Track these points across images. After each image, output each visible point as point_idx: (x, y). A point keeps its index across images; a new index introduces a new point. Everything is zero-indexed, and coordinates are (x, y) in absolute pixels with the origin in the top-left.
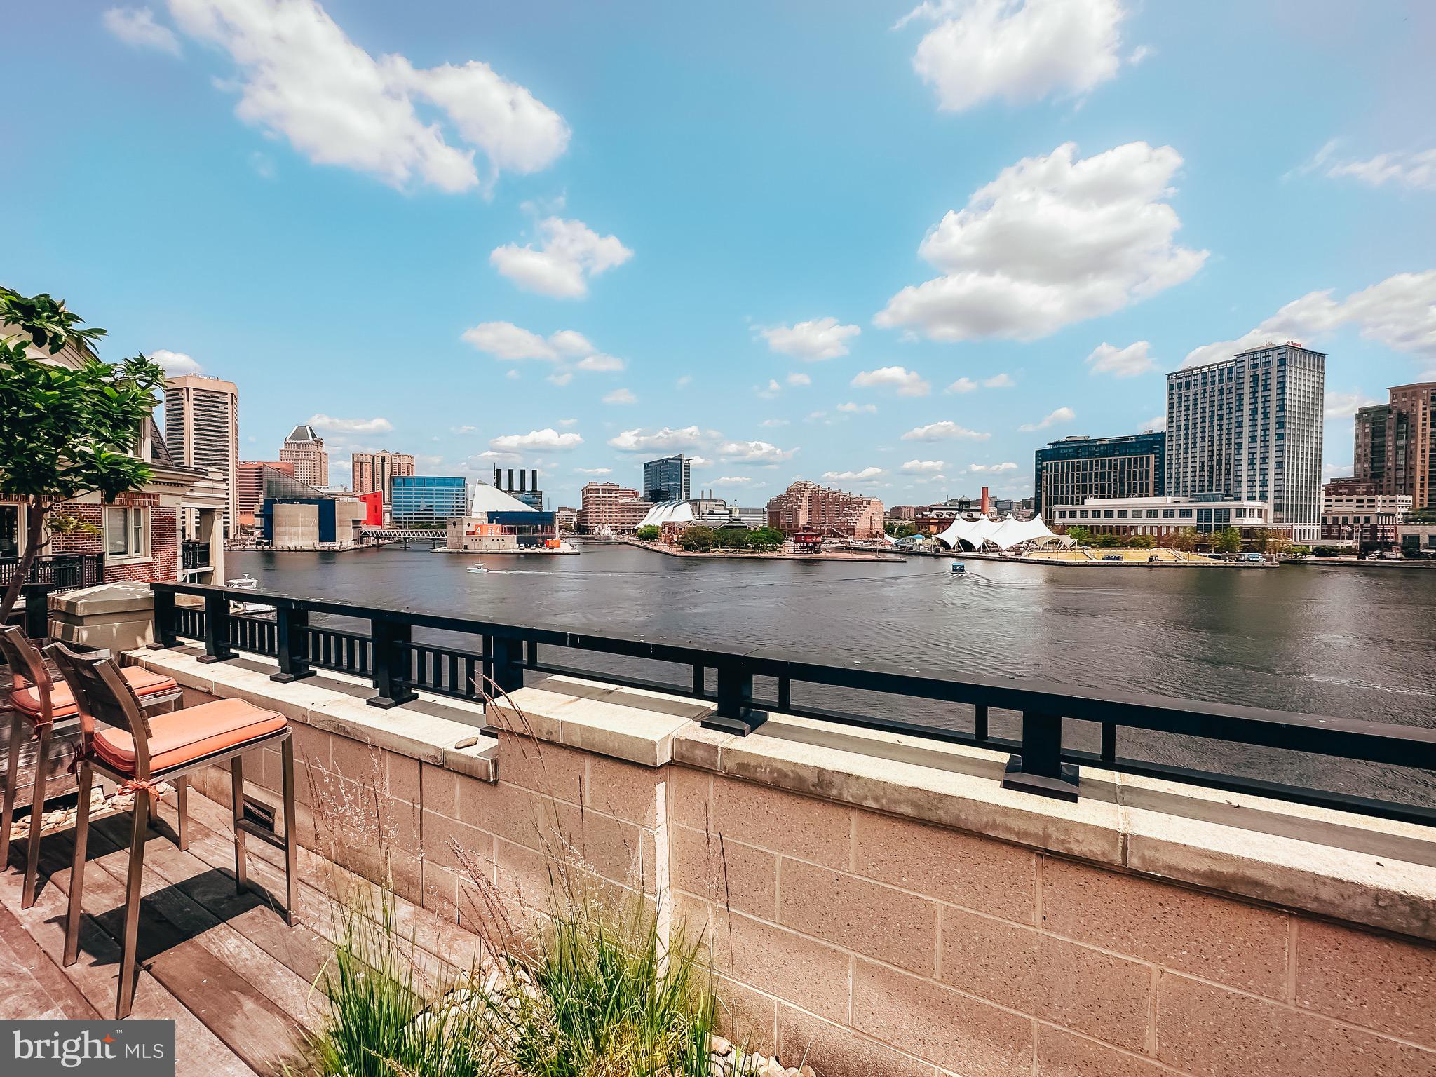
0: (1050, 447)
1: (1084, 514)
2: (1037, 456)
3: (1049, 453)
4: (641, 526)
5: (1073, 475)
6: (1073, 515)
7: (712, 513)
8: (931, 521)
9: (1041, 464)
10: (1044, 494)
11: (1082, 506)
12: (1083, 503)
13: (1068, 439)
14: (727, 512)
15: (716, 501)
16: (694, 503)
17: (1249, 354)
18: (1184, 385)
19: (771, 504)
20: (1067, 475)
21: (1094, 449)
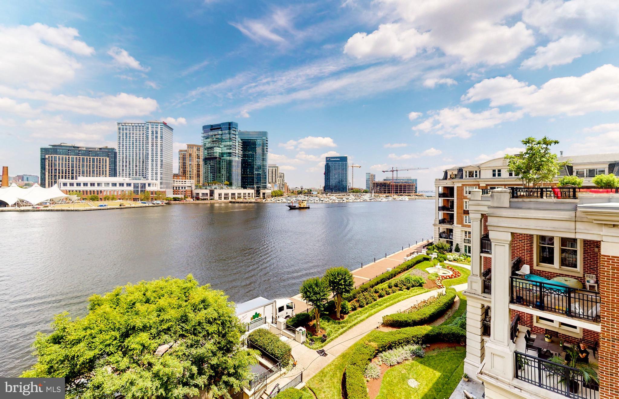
0: (50, 147)
1: (79, 184)
2: (41, 151)
3: (50, 150)
5: (66, 164)
6: (72, 185)
9: (45, 156)
10: (47, 173)
11: (76, 180)
12: (76, 179)
13: (62, 144)
17: (151, 123)
18: (125, 129)
20: (62, 164)
21: (78, 151)
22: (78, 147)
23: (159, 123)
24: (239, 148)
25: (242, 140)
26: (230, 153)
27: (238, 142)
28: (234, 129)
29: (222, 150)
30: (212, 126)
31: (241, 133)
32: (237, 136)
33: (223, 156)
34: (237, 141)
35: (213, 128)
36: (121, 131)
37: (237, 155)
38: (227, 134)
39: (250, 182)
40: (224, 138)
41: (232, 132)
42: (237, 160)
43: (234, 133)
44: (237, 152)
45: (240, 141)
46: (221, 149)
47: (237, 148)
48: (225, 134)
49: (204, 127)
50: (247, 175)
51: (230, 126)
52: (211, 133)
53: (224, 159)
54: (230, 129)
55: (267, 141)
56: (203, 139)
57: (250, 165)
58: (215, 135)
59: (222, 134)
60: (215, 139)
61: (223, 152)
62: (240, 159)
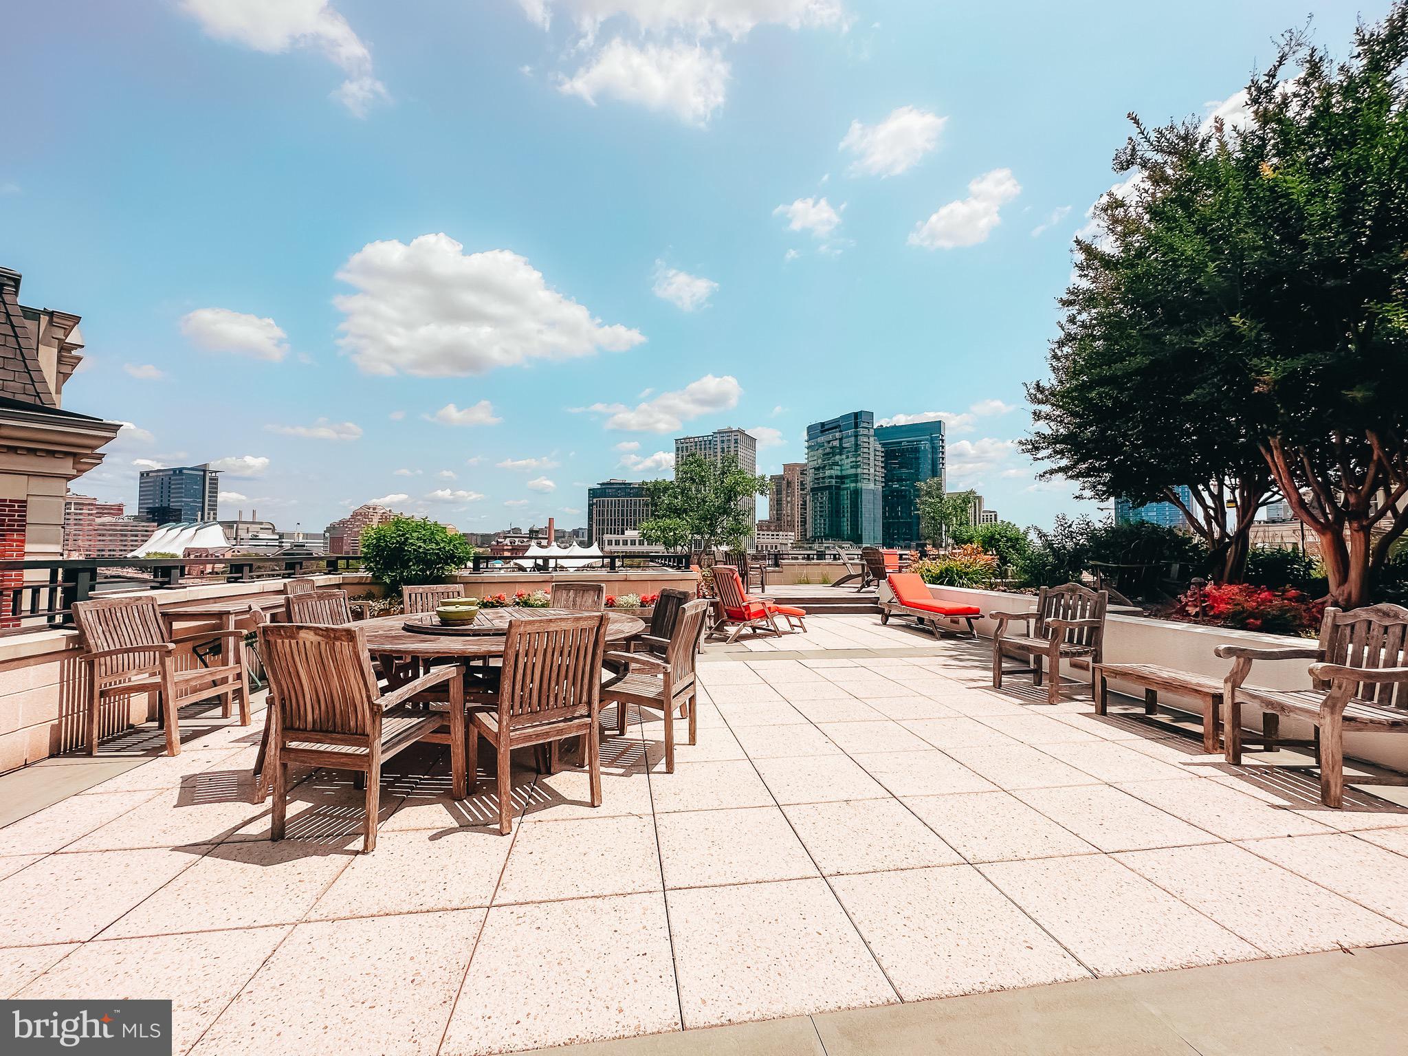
0: (599, 486)
1: (625, 543)
3: (598, 491)
4: (140, 553)
7: (255, 538)
8: (505, 548)
9: (592, 500)
10: (594, 525)
11: (622, 536)
12: (623, 533)
13: (611, 481)
14: (277, 537)
15: (261, 523)
16: (228, 525)
17: (720, 433)
19: (331, 529)
20: (611, 511)
22: (630, 484)
23: (731, 432)
24: (877, 463)
25: (883, 445)
26: (856, 475)
27: (875, 450)
28: (865, 425)
29: (841, 470)
30: (823, 424)
31: (881, 432)
32: (872, 439)
33: (843, 483)
34: (872, 449)
35: (824, 428)
36: (680, 452)
37: (871, 477)
38: (851, 436)
39: (905, 534)
40: (844, 445)
41: (862, 431)
42: (872, 486)
43: (866, 432)
44: (872, 471)
45: (879, 447)
46: (839, 468)
47: (872, 464)
48: (848, 437)
49: (810, 429)
50: (898, 518)
51: (857, 419)
52: (821, 439)
53: (847, 489)
54: (856, 426)
55: (943, 441)
56: (806, 451)
57: (904, 497)
58: (829, 442)
59: (841, 439)
60: (828, 450)
61: (844, 473)
62: (880, 487)
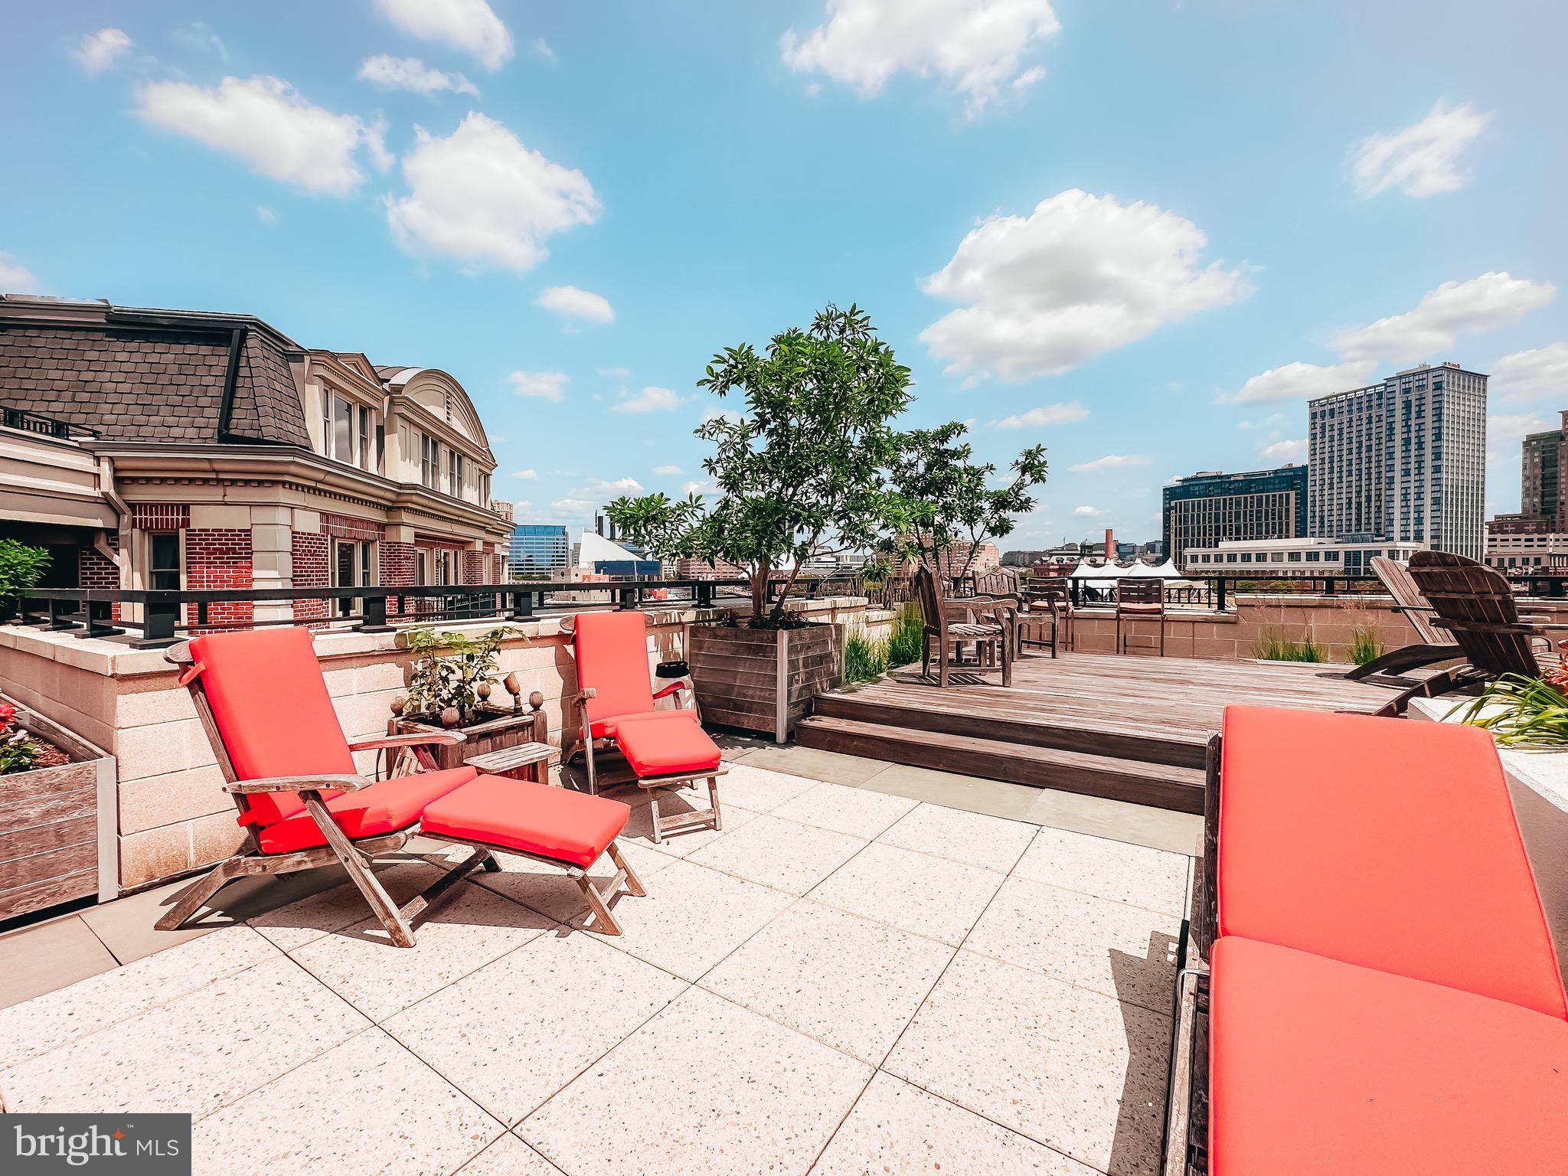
0: (1179, 484)
1: (1219, 558)
3: (1178, 491)
5: (1204, 515)
6: (1206, 559)
7: (819, 561)
8: (1051, 567)
9: (1170, 503)
10: (1173, 536)
11: (1216, 550)
13: (1199, 475)
18: (1327, 413)
20: (1198, 515)
21: (1227, 486)
22: (1229, 476)
23: (1427, 372)
36: (1319, 418)
